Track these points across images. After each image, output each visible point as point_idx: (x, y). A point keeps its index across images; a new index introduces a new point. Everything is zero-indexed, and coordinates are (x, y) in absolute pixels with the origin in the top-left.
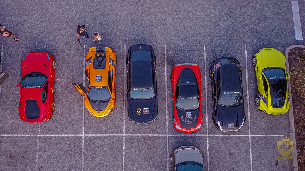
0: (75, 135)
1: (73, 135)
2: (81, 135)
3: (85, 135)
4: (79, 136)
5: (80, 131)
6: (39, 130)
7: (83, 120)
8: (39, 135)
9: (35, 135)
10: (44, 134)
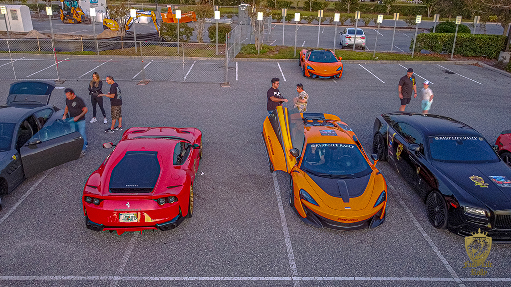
0: (263, 278)
1: (254, 278)
2: (289, 278)
3: (304, 278)
4: (281, 281)
5: (282, 266)
6: (123, 263)
7: (288, 241)
8: (120, 278)
9: (102, 278)
10: (139, 276)
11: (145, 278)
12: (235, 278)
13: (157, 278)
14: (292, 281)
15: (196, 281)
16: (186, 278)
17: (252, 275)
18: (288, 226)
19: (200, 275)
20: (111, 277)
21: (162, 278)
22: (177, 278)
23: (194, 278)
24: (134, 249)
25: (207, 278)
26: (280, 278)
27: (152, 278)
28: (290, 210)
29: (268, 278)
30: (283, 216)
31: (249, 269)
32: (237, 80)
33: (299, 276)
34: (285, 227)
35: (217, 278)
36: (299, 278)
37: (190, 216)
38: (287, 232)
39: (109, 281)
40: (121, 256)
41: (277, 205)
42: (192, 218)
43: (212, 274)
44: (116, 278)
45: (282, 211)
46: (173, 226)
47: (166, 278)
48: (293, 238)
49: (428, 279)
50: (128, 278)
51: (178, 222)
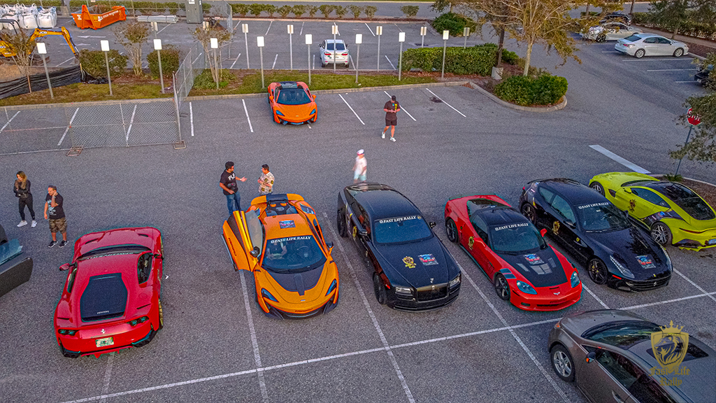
0: (232, 374)
1: (225, 376)
2: (254, 371)
3: (266, 369)
4: (247, 374)
5: (248, 361)
6: (106, 383)
7: (253, 337)
8: (106, 396)
9: (90, 399)
10: (124, 391)
11: (130, 392)
12: (208, 379)
13: (140, 391)
14: (257, 373)
15: (175, 387)
16: (166, 386)
17: (223, 373)
18: (254, 322)
19: (178, 381)
20: (98, 397)
21: (145, 390)
22: (158, 387)
23: (173, 385)
24: (113, 368)
25: (185, 383)
26: (247, 372)
27: (136, 391)
28: (255, 305)
29: (237, 374)
30: (249, 313)
31: (220, 369)
32: (193, 135)
33: (263, 367)
34: (251, 323)
35: (193, 381)
36: (262, 369)
37: (161, 327)
38: (252, 329)
39: (98, 401)
40: (102, 376)
41: (244, 302)
42: (163, 329)
43: (189, 378)
44: (103, 397)
45: (248, 308)
46: (147, 342)
47: (148, 389)
48: (257, 333)
49: (365, 352)
50: (115, 395)
51: (152, 337)
